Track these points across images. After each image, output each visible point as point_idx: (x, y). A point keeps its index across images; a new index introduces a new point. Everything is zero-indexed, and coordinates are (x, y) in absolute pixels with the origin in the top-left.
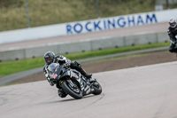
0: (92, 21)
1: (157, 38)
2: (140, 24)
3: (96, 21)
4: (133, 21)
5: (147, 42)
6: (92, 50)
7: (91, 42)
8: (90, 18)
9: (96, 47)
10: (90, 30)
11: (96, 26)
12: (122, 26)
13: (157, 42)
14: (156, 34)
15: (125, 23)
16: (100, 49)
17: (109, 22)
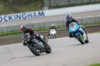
0: (8, 15)
1: (44, 25)
2: (35, 17)
3: (10, 15)
4: (31, 15)
5: (39, 27)
6: (8, 32)
7: (7, 27)
8: (7, 13)
9: (10, 30)
10: (6, 21)
11: (10, 18)
12: (25, 18)
13: (44, 27)
14: (44, 23)
15: (26, 17)
16: (12, 31)
17: (17, 16)
